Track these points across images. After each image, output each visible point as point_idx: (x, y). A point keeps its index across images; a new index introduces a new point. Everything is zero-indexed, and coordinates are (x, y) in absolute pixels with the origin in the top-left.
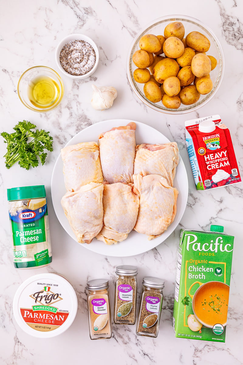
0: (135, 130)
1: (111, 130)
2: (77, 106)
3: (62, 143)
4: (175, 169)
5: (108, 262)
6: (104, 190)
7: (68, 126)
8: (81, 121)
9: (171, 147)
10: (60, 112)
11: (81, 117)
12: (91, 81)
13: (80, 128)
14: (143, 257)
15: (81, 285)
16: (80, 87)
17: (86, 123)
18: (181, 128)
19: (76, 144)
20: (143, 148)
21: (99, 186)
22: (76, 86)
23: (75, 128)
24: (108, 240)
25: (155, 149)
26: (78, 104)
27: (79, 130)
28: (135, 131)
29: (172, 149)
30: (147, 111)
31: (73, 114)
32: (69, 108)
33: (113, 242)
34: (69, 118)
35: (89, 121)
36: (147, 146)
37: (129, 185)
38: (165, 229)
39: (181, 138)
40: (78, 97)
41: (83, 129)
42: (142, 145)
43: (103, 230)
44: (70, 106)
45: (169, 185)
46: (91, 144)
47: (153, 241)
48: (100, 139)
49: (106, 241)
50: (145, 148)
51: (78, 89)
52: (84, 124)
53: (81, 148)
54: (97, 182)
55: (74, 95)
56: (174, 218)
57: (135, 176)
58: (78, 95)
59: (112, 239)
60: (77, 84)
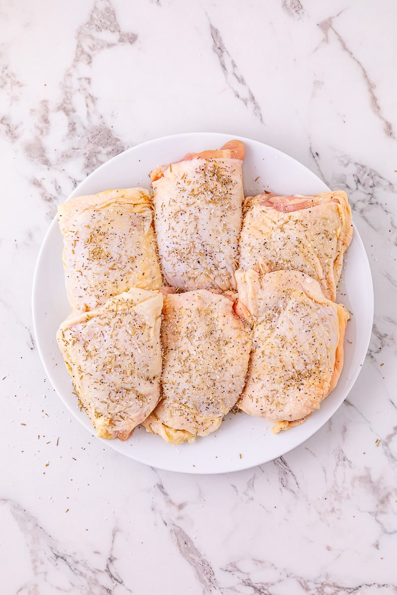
0: (242, 159)
1: (182, 158)
2: (87, 106)
3: (51, 199)
4: (341, 257)
5: (165, 494)
6: (165, 306)
7: (66, 156)
8: (98, 144)
9: (333, 204)
10: (46, 121)
11: (96, 133)
12: (121, 43)
13: (94, 160)
14: (252, 482)
15: (96, 552)
16: (94, 59)
17: (110, 149)
18: (346, 162)
19: (95, 192)
20: (262, 204)
21: (151, 297)
22: (84, 56)
23: (82, 161)
24: (172, 432)
25: (292, 208)
26: (89, 101)
27: (94, 165)
28: (242, 162)
29: (333, 208)
30: (261, 120)
31: (77, 126)
32: (67, 112)
33: (186, 436)
34: (68, 135)
35: (118, 143)
36: (272, 199)
37: (226, 296)
38: (315, 405)
39: (347, 186)
40: (89, 83)
41: (102, 163)
42: (259, 196)
43: (160, 408)
44: (69, 107)
45: (326, 298)
46: (133, 193)
47: (283, 436)
48: (155, 182)
49: (168, 434)
50: (268, 204)
51: (90, 63)
52: (104, 151)
53: (109, 202)
54: (147, 288)
55: (80, 79)
56: (337, 379)
57: (242, 275)
58: (89, 80)
59: (184, 431)
60: (87, 50)
